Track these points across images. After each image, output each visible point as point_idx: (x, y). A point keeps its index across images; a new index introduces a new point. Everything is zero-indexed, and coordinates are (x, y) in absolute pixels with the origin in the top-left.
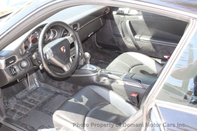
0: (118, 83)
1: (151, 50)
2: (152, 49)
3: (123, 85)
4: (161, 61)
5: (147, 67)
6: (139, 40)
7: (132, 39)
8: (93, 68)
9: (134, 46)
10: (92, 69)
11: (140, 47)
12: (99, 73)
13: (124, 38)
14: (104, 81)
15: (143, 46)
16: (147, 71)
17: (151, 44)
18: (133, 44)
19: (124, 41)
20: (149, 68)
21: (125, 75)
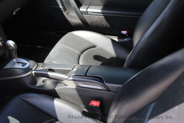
0: (66, 85)
1: (104, 25)
2: (105, 23)
3: (75, 87)
4: (118, 38)
5: (101, 49)
6: (87, 13)
7: (77, 13)
8: (24, 64)
9: (81, 22)
10: (22, 66)
11: (89, 22)
12: (34, 72)
13: (66, 13)
14: (43, 84)
15: (93, 21)
16: (103, 56)
17: (103, 17)
18: (79, 19)
19: (66, 16)
20: (105, 51)
21: (75, 70)
